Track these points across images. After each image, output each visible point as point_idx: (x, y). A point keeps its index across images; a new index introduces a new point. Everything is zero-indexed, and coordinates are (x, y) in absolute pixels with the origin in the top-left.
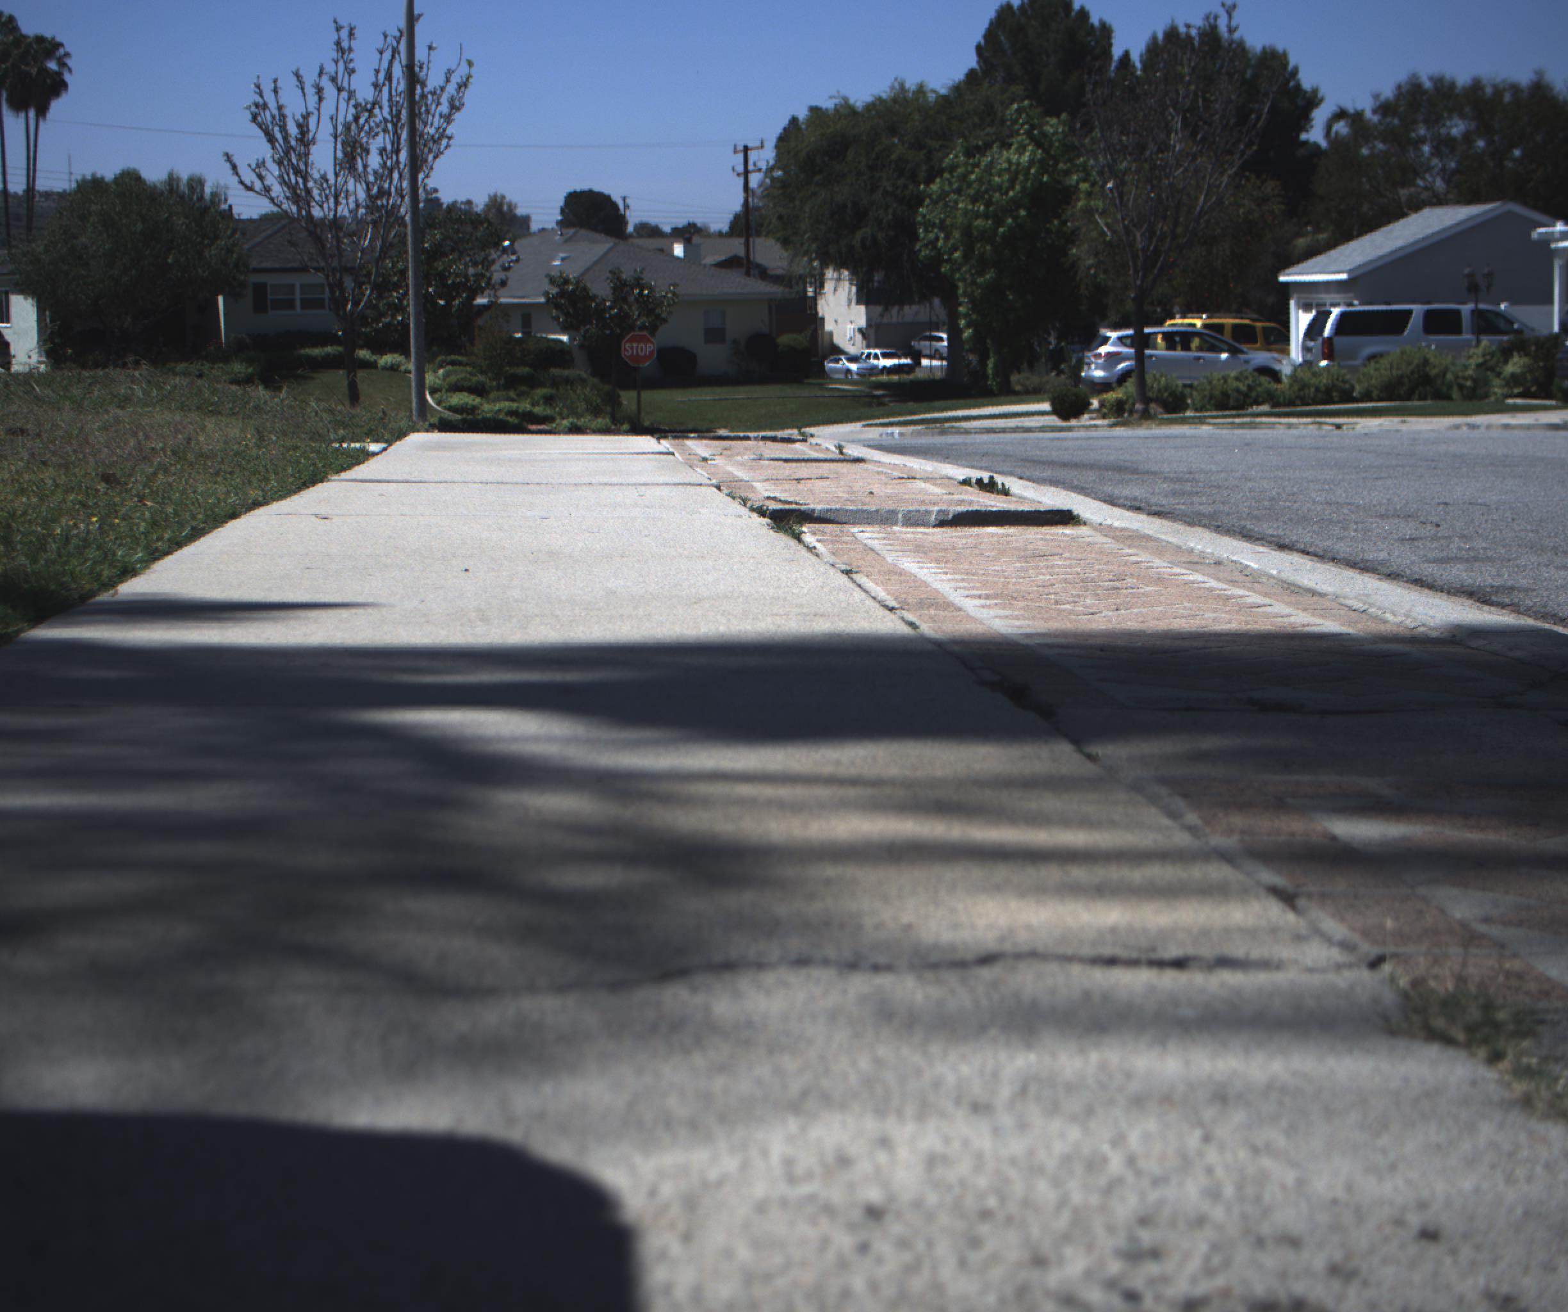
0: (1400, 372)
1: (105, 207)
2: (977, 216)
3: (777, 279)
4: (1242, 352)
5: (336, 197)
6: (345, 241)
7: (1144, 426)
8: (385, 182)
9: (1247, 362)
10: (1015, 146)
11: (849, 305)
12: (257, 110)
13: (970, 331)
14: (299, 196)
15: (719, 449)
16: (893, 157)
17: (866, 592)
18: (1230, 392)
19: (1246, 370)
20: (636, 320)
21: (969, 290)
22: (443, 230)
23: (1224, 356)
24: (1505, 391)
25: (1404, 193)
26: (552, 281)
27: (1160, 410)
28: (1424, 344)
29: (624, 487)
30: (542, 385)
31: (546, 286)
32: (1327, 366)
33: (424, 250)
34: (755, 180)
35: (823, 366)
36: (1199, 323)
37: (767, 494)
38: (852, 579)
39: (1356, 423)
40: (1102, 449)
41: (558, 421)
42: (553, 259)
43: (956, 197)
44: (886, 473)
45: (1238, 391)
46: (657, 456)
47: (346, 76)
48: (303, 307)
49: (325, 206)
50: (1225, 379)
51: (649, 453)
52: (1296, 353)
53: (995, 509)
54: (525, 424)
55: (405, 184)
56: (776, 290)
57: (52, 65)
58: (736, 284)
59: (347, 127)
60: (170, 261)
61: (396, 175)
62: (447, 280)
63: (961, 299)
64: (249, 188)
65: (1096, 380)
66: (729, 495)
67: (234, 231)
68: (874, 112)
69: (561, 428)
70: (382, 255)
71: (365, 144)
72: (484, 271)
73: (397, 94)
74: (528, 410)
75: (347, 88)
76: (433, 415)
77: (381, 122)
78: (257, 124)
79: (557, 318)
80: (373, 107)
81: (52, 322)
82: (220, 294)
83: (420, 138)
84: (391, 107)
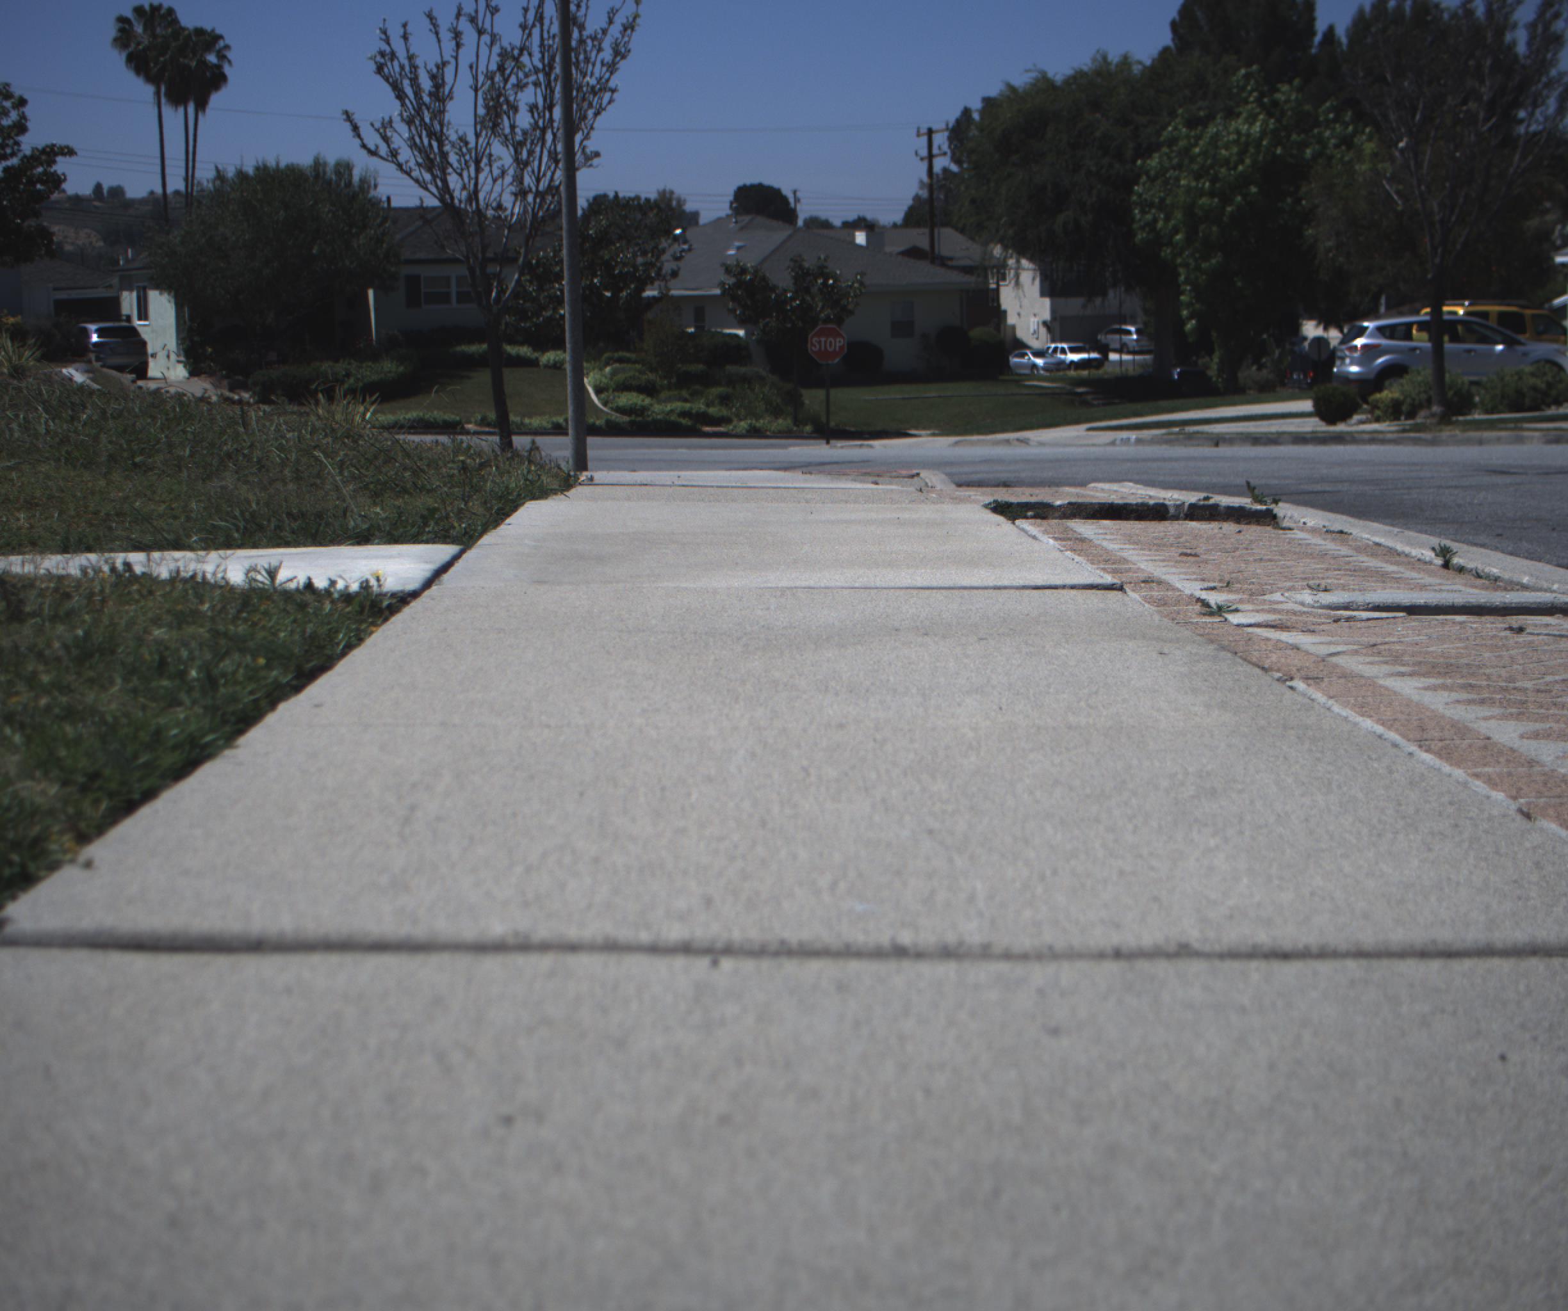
1: (245, 194)
2: (1201, 193)
3: (968, 270)
4: (1519, 343)
5: (478, 163)
6: (489, 215)
8: (536, 145)
9: (1525, 354)
10: (1244, 115)
11: (1033, 297)
12: (382, 61)
13: (1194, 322)
14: (432, 161)
16: (1098, 134)
18: (1525, 389)
20: (821, 312)
21: (1192, 277)
23: (1500, 347)
26: (728, 270)
30: (718, 384)
31: (723, 277)
34: (940, 164)
35: (1007, 360)
36: (1461, 312)
41: (735, 422)
42: (728, 248)
43: (1177, 173)
45: (1534, 388)
47: (488, 15)
48: (459, 301)
49: (465, 174)
50: (1517, 376)
54: (698, 426)
55: (560, 148)
57: (212, 58)
58: (923, 274)
59: (490, 76)
60: (314, 251)
61: (549, 137)
62: (614, 270)
63: (1183, 288)
64: (373, 153)
65: (1351, 377)
67: (385, 219)
68: (1074, 87)
69: (738, 430)
70: (533, 233)
71: (512, 98)
72: (653, 260)
73: (549, 37)
74: (702, 410)
75: (489, 30)
76: (598, 419)
77: (530, 70)
78: (383, 77)
79: (735, 311)
80: (521, 54)
81: (191, 318)
82: (369, 287)
83: (578, 90)
84: (543, 53)
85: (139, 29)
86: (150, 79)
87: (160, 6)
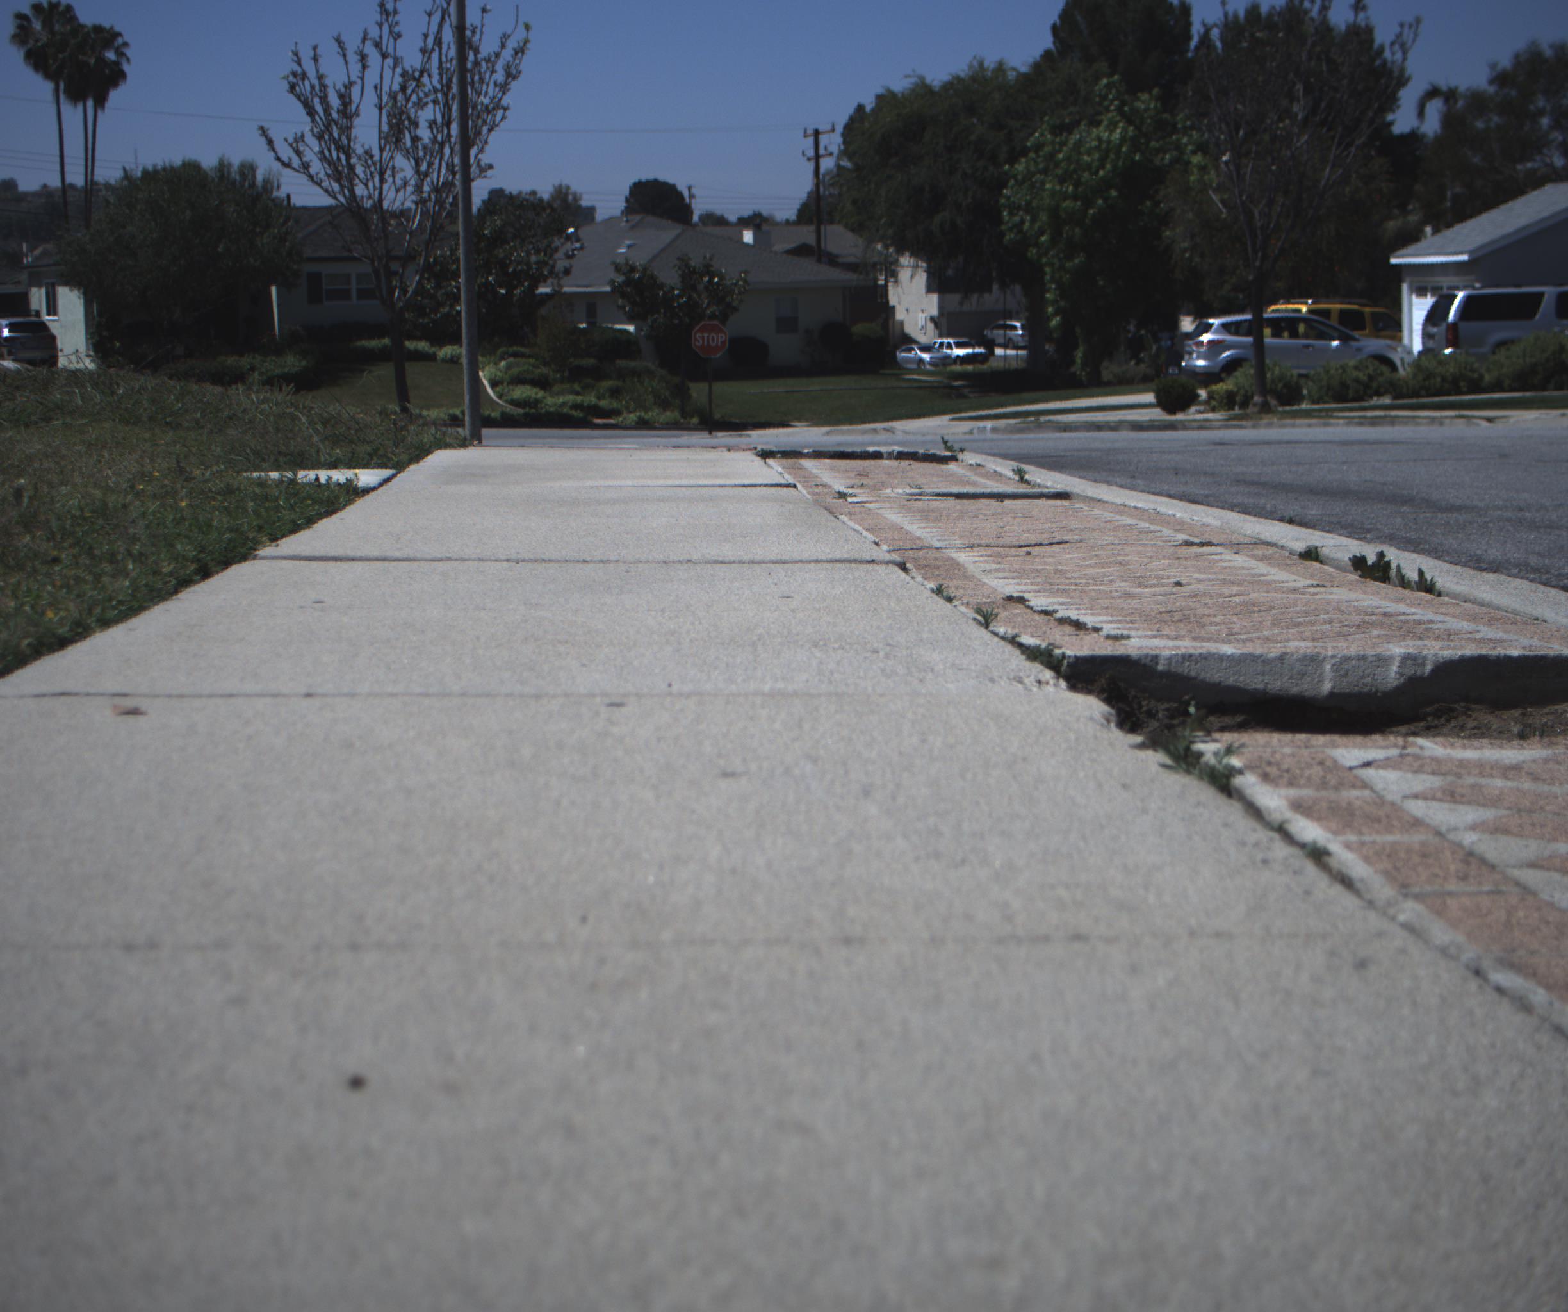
0: (1533, 360)
1: (152, 194)
2: (1065, 197)
3: (852, 267)
4: (1356, 339)
5: (382, 174)
6: (392, 222)
7: (1265, 421)
8: (435, 158)
9: (1359, 349)
10: (1105, 123)
11: (924, 293)
12: (295, 80)
13: (1058, 318)
14: (340, 173)
15: (853, 475)
16: (973, 138)
18: (1349, 382)
19: (1364, 359)
20: (706, 308)
21: (1057, 275)
22: (504, 217)
23: (1335, 343)
25: (1522, 169)
26: (617, 268)
27: (1276, 402)
28: (1557, 329)
29: (748, 569)
30: (609, 377)
31: (612, 274)
32: (1453, 353)
34: (825, 165)
35: (895, 356)
36: (1304, 309)
37: (998, 586)
39: (1507, 417)
41: (625, 414)
42: (619, 247)
43: (1043, 177)
44: (1151, 532)
45: (1357, 381)
46: (773, 489)
47: (392, 40)
48: (359, 298)
49: (370, 185)
50: (1344, 368)
52: (1413, 340)
54: (589, 418)
55: (456, 160)
56: (847, 277)
57: (111, 55)
58: (809, 271)
59: (393, 96)
60: (220, 250)
61: (447, 150)
62: (508, 268)
63: (1048, 286)
64: (287, 165)
65: (1198, 370)
66: (939, 592)
67: (287, 220)
68: (951, 92)
69: (628, 422)
70: (432, 236)
71: (413, 116)
72: (546, 259)
73: (447, 61)
74: (593, 403)
75: (392, 54)
76: (493, 410)
77: (430, 91)
78: (295, 95)
79: (623, 307)
80: (421, 75)
81: (100, 314)
82: (272, 284)
83: (473, 109)
84: (441, 75)
85: (37, 26)
86: (48, 75)
87: (58, 4)
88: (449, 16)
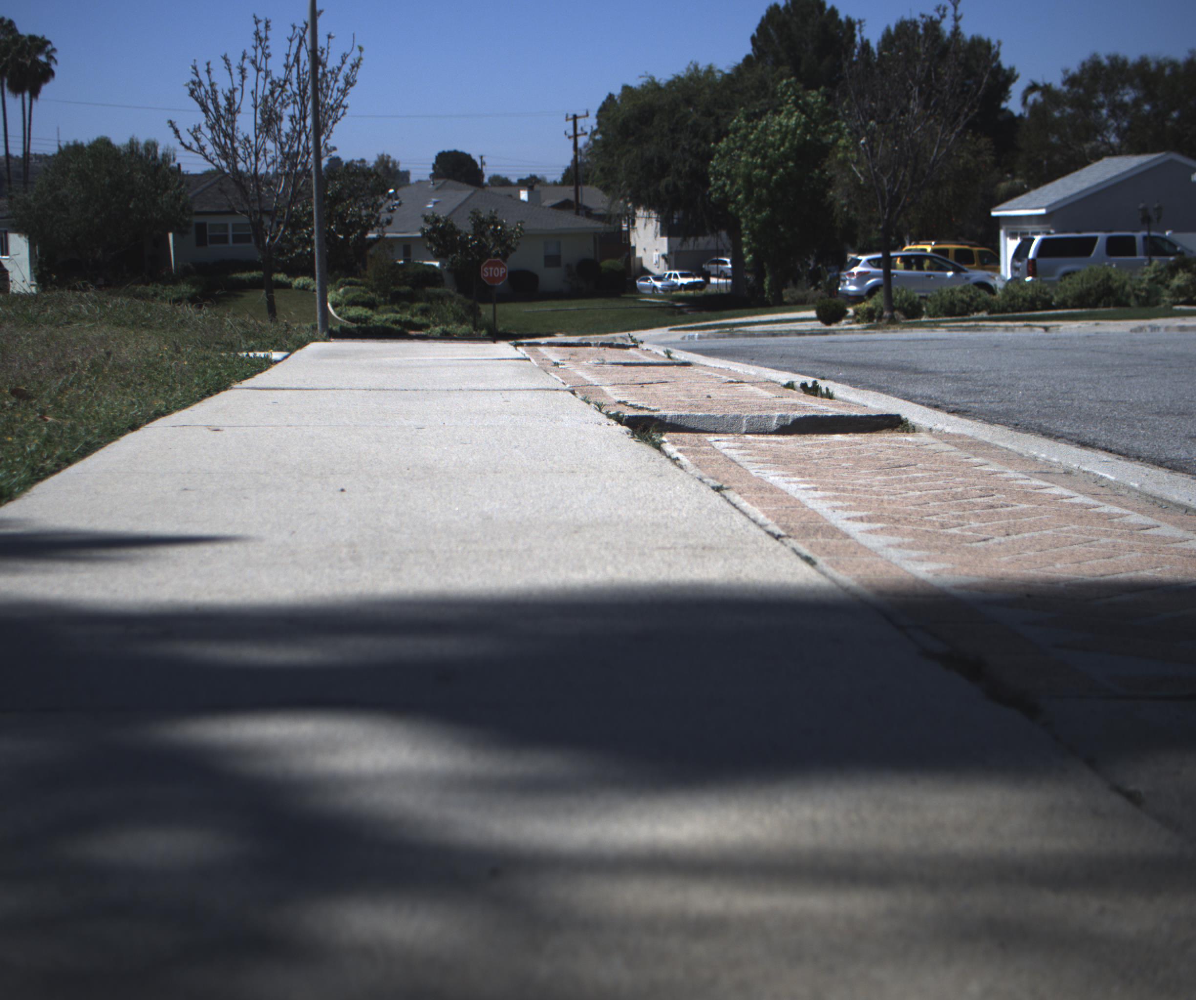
0: (1089, 286)
1: (81, 165)
2: (756, 167)
3: (600, 217)
4: (964, 271)
5: (257, 154)
6: (264, 188)
7: (891, 330)
8: (295, 142)
9: (967, 278)
10: (785, 112)
11: (656, 237)
12: (194, 87)
13: (751, 256)
14: (227, 154)
15: (567, 355)
16: (690, 122)
17: (744, 513)
18: (956, 302)
19: (969, 285)
20: (492, 249)
21: (750, 224)
22: (342, 181)
23: (950, 274)
24: (1173, 299)
25: (1087, 147)
26: (426, 219)
27: (902, 316)
28: (1106, 263)
29: (490, 393)
30: (420, 300)
31: (422, 224)
32: (1032, 281)
33: (326, 197)
34: (582, 141)
35: (635, 284)
36: (929, 249)
37: (618, 399)
38: (725, 497)
39: (1058, 326)
40: (877, 351)
41: (432, 328)
42: (428, 203)
43: (739, 152)
44: (716, 377)
45: (962, 301)
46: (516, 362)
47: (264, 59)
48: (234, 241)
49: (248, 161)
50: (952, 292)
51: (509, 359)
52: (1006, 271)
53: (830, 414)
54: (406, 330)
55: (311, 144)
56: (599, 225)
57: (42, 58)
58: (568, 221)
59: (265, 99)
60: (131, 206)
61: (303, 137)
62: (345, 220)
63: (743, 232)
64: (188, 148)
65: (850, 293)
66: (585, 400)
67: (181, 184)
68: (674, 88)
69: (434, 334)
70: (293, 200)
71: (279, 113)
72: (374, 212)
73: (303, 73)
74: (408, 319)
75: (264, 68)
76: (334, 325)
77: (291, 95)
78: (194, 98)
79: (431, 248)
80: (285, 84)
81: (41, 254)
82: (170, 232)
83: (322, 108)
84: (299, 83)
88: (305, 41)
